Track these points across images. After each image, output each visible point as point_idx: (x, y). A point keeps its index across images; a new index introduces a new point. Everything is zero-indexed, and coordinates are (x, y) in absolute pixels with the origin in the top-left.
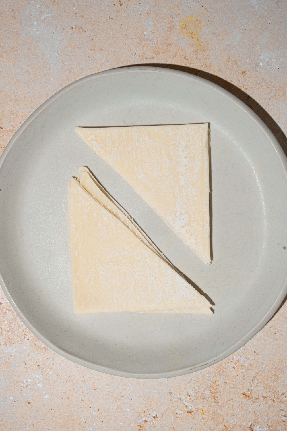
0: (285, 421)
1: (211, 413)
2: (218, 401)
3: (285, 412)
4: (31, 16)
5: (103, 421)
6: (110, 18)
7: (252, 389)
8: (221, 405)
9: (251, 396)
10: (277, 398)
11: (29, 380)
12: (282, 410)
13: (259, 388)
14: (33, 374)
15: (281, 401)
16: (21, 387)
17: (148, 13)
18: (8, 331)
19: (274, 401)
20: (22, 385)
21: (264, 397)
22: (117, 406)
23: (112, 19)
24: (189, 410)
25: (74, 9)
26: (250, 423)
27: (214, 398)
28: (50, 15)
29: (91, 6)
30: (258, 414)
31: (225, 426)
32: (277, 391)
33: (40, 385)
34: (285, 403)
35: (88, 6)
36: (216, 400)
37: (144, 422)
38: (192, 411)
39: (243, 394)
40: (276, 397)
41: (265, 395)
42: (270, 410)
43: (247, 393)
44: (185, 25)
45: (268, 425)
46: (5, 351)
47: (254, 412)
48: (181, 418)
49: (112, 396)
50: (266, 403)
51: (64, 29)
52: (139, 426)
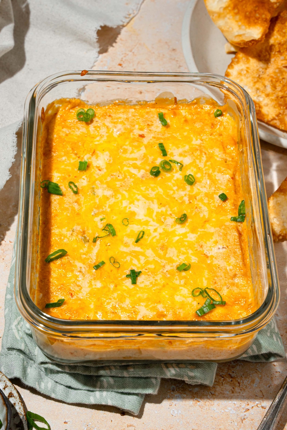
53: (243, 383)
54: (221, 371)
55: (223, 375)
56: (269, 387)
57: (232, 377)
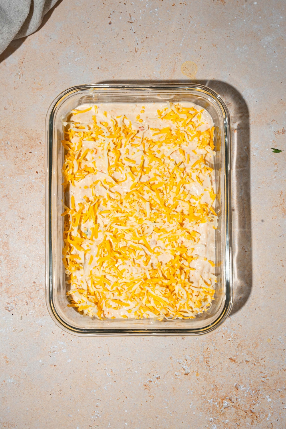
0: (264, 381)
1: (204, 374)
2: (210, 364)
3: (264, 374)
4: (66, 58)
5: (115, 381)
6: (127, 61)
7: (237, 354)
8: (212, 368)
9: (236, 361)
10: (258, 363)
11: (56, 347)
12: (262, 373)
13: (243, 354)
14: (59, 341)
15: (261, 365)
16: (49, 352)
17: (157, 58)
18: (40, 305)
19: (255, 365)
20: (49, 351)
21: (247, 362)
22: (127, 368)
23: (129, 62)
24: (186, 372)
25: (100, 54)
26: (236, 383)
27: (207, 362)
28: (81, 58)
29: (113, 52)
30: (242, 376)
31: (215, 386)
32: (257, 357)
33: (64, 351)
34: (264, 366)
35: (111, 52)
36: (208, 363)
37: (149, 382)
38: (189, 373)
39: (231, 359)
40: (257, 361)
41: (247, 360)
42: (252, 372)
43: (233, 358)
44: (185, 68)
45: (250, 385)
46: (37, 322)
47: (239, 374)
48: (179, 379)
49: (124, 360)
50: (249, 367)
51: (92, 69)
52: (145, 385)
53: (260, 417)
54: (245, 407)
55: (246, 410)
56: (277, 420)
57: (252, 413)
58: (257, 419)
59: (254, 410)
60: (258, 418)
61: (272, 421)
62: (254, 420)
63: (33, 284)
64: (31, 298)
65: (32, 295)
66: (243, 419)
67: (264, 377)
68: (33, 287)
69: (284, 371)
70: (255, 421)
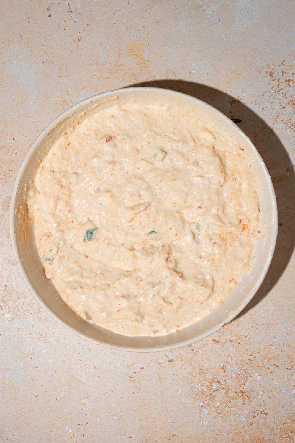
0: (251, 359)
1: (189, 359)
2: (193, 348)
3: (250, 351)
4: (11, 57)
5: (99, 376)
6: (72, 51)
7: (220, 335)
8: (196, 352)
9: (220, 341)
10: (242, 341)
11: (35, 348)
12: (247, 350)
13: (226, 334)
14: (38, 343)
15: (246, 343)
16: (29, 354)
17: (101, 44)
18: (15, 309)
19: (239, 343)
20: (29, 353)
21: (231, 341)
22: (110, 362)
23: (73, 52)
24: (170, 359)
25: (44, 48)
26: (222, 365)
27: (189, 347)
28: (25, 55)
29: (56, 45)
30: (227, 356)
31: (202, 370)
32: (241, 335)
33: (44, 351)
34: (249, 344)
35: (54, 44)
36: (191, 348)
37: (133, 373)
38: (173, 360)
39: (213, 340)
40: (241, 340)
41: (231, 339)
42: (238, 351)
43: (216, 339)
44: (131, 49)
45: (237, 364)
46: (13, 326)
47: (224, 354)
48: (164, 366)
49: (105, 353)
50: (234, 346)
51: (37, 64)
52: (130, 377)
58: (248, 399)
59: (244, 390)
60: (249, 397)
61: (264, 399)
62: (245, 399)
63: (6, 288)
64: (5, 302)
65: (5, 298)
66: (234, 400)
67: (250, 355)
68: (5, 291)
69: (271, 346)
70: (246, 401)
